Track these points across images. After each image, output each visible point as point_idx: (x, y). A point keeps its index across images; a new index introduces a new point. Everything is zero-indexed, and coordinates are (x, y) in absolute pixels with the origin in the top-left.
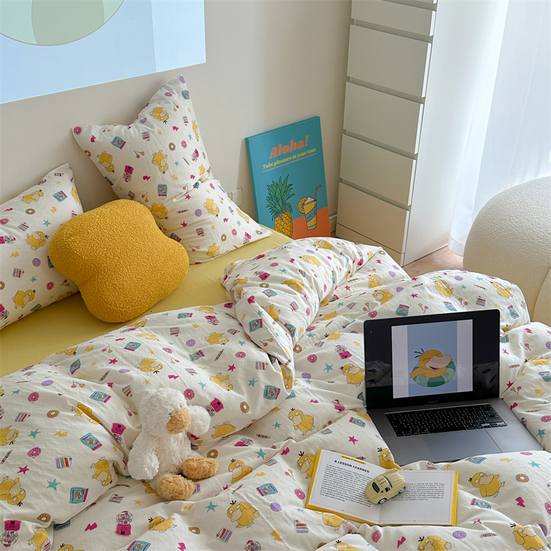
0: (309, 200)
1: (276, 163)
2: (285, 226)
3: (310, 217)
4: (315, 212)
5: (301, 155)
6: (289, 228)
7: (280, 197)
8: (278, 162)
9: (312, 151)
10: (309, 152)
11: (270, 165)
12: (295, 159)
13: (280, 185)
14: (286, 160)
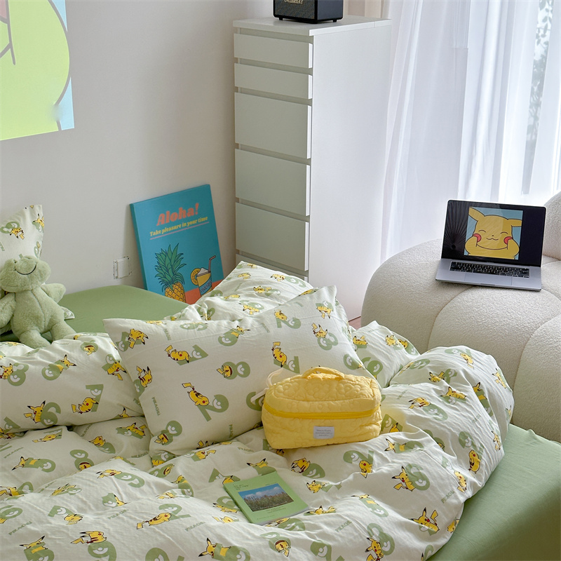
0: (203, 271)
1: (164, 231)
2: (177, 298)
3: (204, 290)
4: (210, 284)
5: (191, 223)
7: (170, 266)
9: (204, 219)
11: (157, 232)
12: (185, 227)
14: (175, 227)
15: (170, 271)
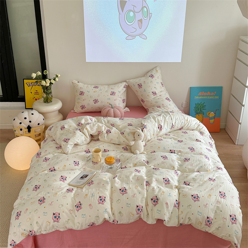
0: (212, 113)
1: (200, 97)
2: (200, 118)
3: (211, 118)
4: (214, 117)
5: (211, 97)
6: (201, 120)
7: (200, 108)
8: (201, 97)
9: (217, 97)
10: (215, 97)
11: (198, 97)
12: (209, 98)
13: (201, 105)
14: (205, 97)
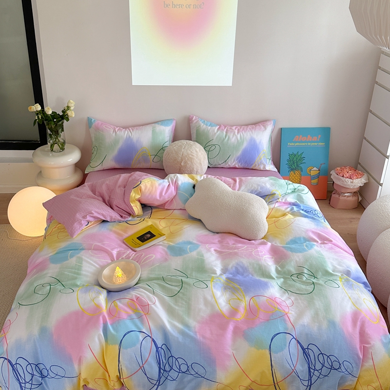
0: (315, 169)
1: (296, 144)
2: (296, 178)
3: (314, 178)
4: (318, 176)
5: (314, 144)
7: (295, 161)
9: (322, 144)
10: (320, 144)
11: (292, 144)
13: (297, 156)
14: (303, 144)
15: (295, 164)
